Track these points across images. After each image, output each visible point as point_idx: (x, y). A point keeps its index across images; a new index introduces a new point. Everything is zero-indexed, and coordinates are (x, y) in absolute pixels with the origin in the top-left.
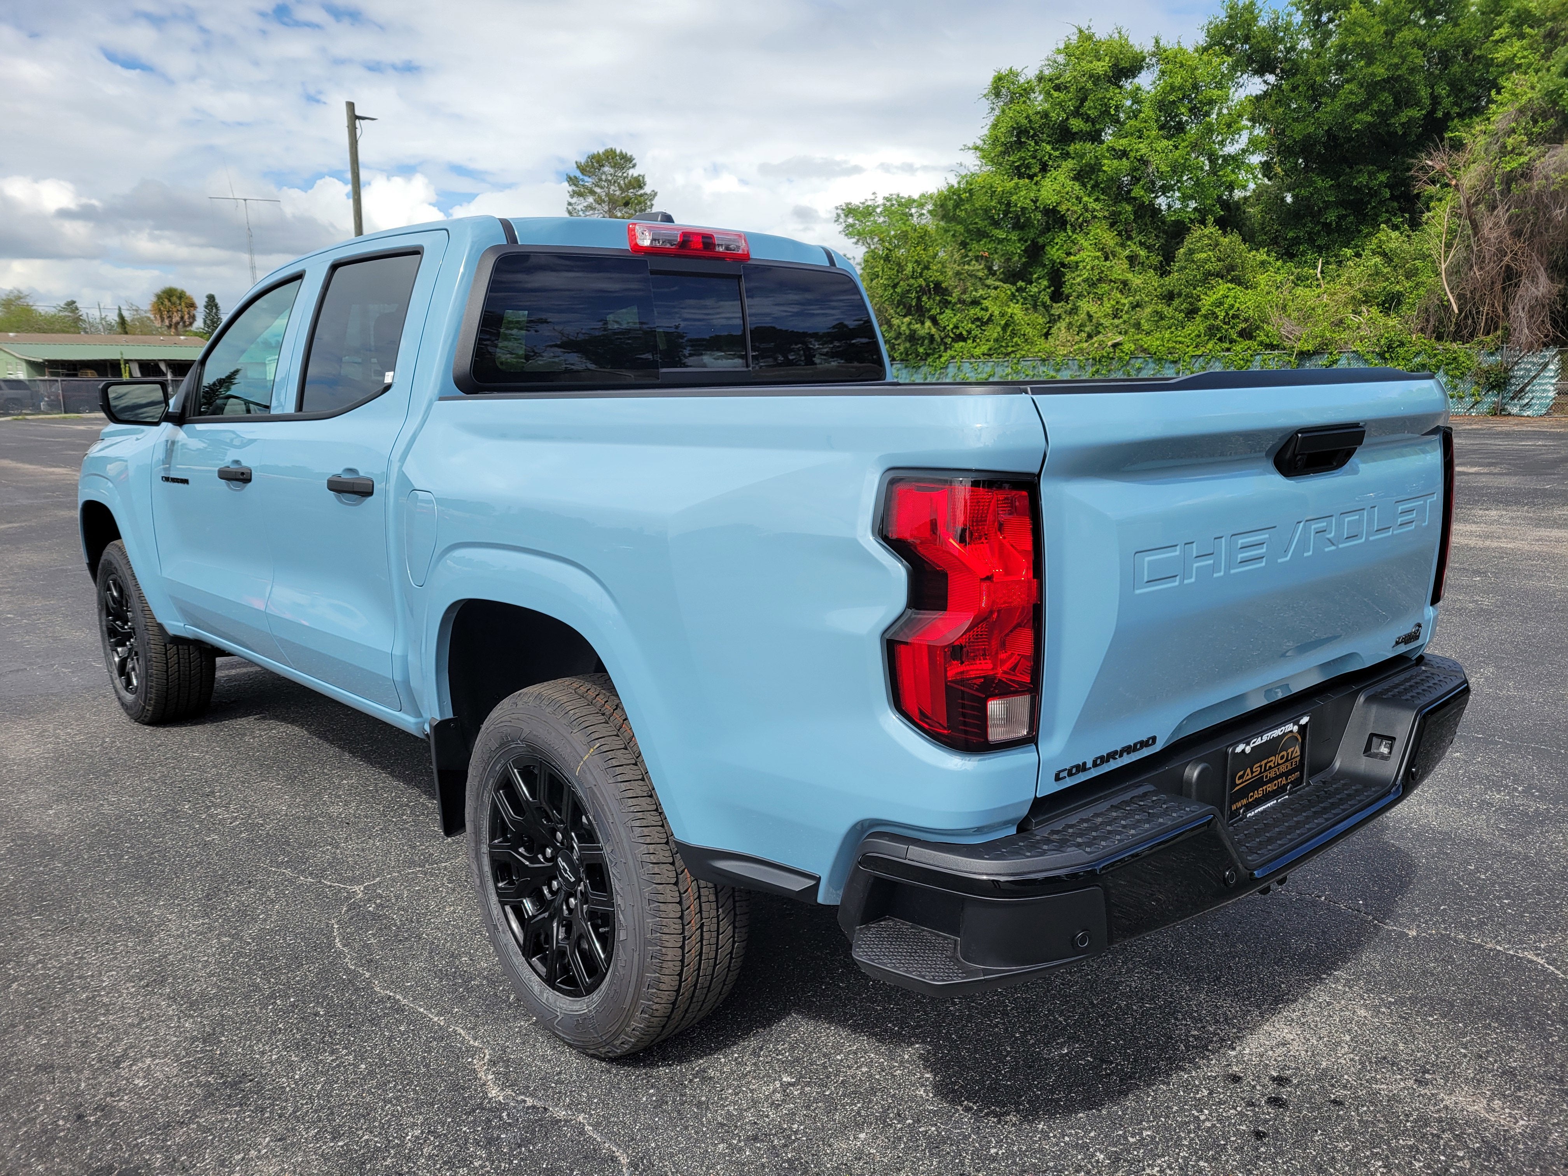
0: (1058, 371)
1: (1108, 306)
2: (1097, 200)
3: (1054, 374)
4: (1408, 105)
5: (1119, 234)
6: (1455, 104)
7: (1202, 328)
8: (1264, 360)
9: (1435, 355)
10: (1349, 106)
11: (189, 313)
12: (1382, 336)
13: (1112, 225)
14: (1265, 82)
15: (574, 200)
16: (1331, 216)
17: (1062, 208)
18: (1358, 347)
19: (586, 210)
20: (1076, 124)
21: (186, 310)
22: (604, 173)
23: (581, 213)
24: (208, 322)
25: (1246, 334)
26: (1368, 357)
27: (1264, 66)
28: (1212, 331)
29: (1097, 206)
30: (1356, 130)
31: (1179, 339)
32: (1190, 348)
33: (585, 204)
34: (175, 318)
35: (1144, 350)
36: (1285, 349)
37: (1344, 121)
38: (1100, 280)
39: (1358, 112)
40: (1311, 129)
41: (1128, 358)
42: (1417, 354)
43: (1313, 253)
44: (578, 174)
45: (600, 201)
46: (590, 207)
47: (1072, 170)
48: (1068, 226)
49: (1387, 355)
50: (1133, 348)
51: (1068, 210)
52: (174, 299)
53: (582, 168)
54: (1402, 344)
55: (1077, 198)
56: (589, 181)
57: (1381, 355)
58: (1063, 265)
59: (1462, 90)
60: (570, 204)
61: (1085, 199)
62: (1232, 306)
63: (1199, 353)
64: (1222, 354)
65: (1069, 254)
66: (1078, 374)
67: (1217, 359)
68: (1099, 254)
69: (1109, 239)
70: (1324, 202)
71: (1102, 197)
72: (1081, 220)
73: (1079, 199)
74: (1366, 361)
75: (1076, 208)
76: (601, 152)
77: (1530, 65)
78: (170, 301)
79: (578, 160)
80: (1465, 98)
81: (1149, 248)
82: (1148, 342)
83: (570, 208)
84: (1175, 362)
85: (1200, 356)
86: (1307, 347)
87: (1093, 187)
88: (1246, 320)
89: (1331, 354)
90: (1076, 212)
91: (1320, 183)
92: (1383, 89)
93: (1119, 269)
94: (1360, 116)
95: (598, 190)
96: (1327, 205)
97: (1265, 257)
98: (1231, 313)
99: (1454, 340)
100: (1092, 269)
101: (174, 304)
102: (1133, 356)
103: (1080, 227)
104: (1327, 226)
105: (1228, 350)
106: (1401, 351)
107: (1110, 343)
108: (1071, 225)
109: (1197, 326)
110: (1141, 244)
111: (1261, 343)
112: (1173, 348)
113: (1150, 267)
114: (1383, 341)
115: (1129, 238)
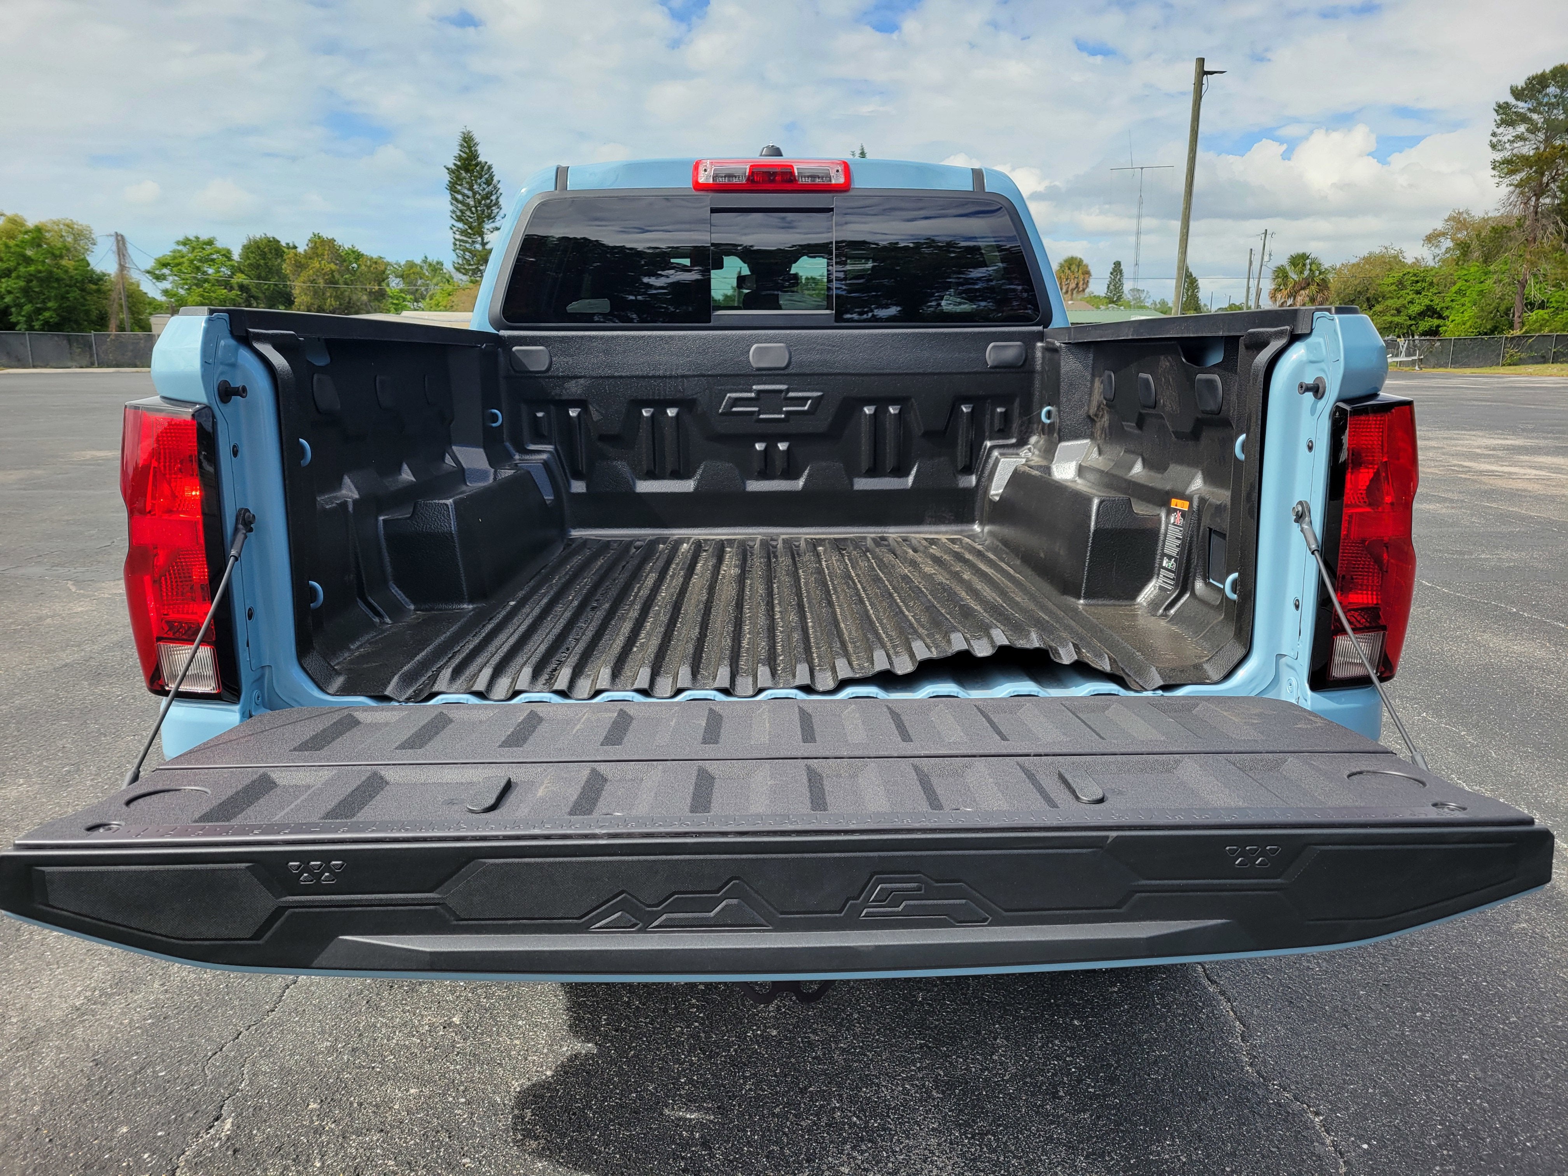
11: (1084, 280)
15: (1501, 130)
19: (1513, 141)
21: (1081, 277)
22: (1547, 95)
23: (1507, 145)
24: (1112, 287)
33: (1514, 134)
34: (1073, 285)
44: (1512, 100)
45: (1534, 129)
46: (1520, 138)
52: (1074, 267)
53: (1517, 94)
56: (1522, 106)
60: (1494, 134)
76: (1547, 71)
78: (1069, 269)
79: (1514, 84)
83: (1495, 140)
95: (1535, 116)
101: (1073, 272)
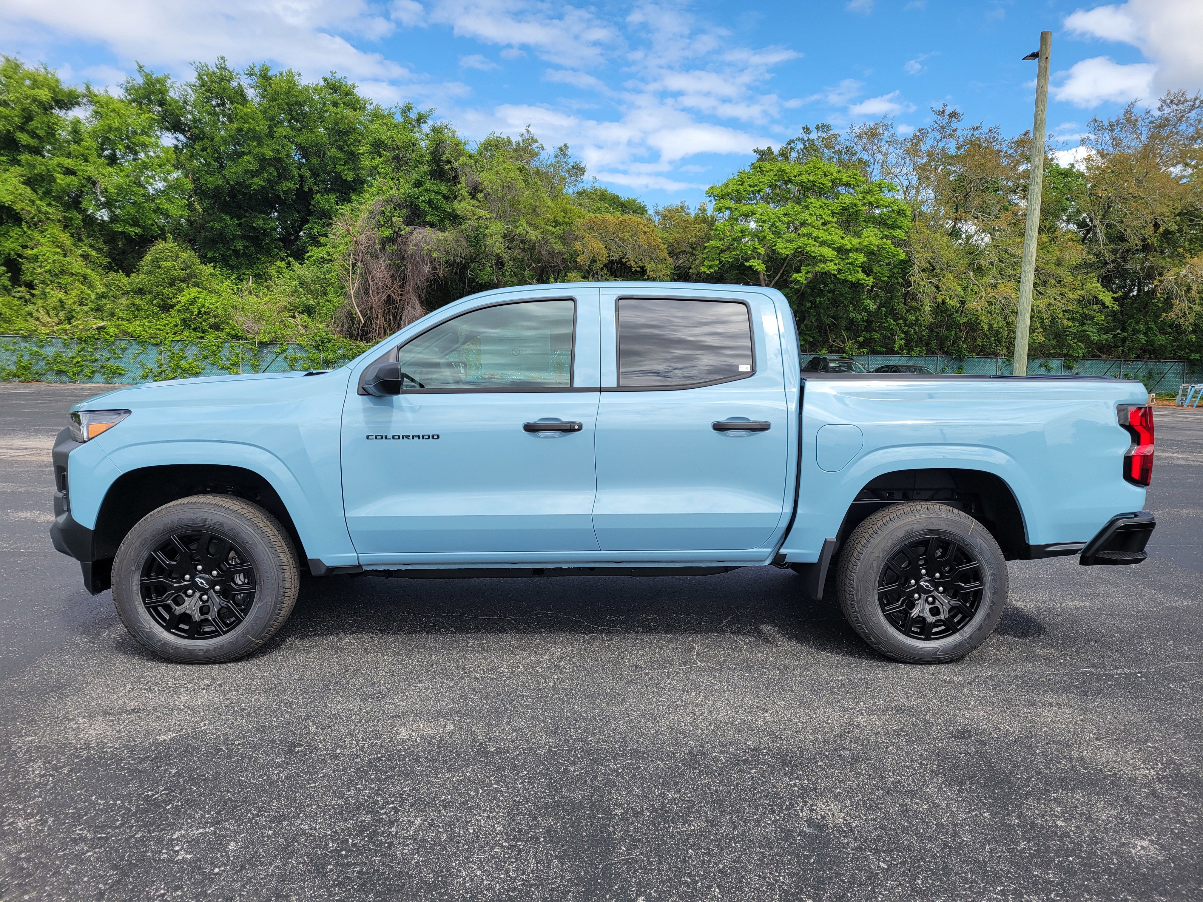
0: (42, 347)
1: (74, 294)
2: (49, 205)
3: (38, 350)
4: (286, 179)
5: (72, 235)
6: (315, 184)
7: (178, 320)
8: (232, 347)
9: (351, 349)
10: (247, 172)
12: (316, 334)
13: (66, 227)
14: (176, 138)
16: (239, 245)
17: (18, 207)
18: (300, 340)
20: (23, 138)
25: (216, 327)
26: (308, 348)
27: (176, 127)
28: (186, 324)
29: (50, 210)
30: (254, 189)
31: (159, 327)
32: (170, 335)
35: (128, 334)
36: (247, 339)
37: (245, 181)
38: (62, 272)
39: (253, 177)
40: (220, 182)
41: (113, 339)
42: (340, 348)
43: (227, 270)
47: (21, 175)
48: (23, 223)
49: (321, 348)
50: (117, 331)
51: (23, 209)
54: (329, 341)
55: (30, 200)
57: (317, 348)
58: (20, 256)
59: (318, 176)
61: (38, 202)
62: (203, 306)
63: (178, 338)
64: (198, 340)
65: (25, 247)
66: (63, 350)
67: (193, 344)
68: (58, 250)
69: (66, 239)
70: (233, 234)
71: (54, 203)
72: (36, 219)
73: (33, 202)
74: (307, 351)
75: (30, 209)
77: (387, 174)
80: (320, 181)
81: (99, 251)
82: (130, 327)
84: (156, 345)
85: (179, 341)
86: (266, 339)
87: (45, 193)
88: (215, 317)
89: (282, 344)
90: (30, 212)
91: (229, 222)
92: (271, 165)
93: (78, 265)
94: (256, 180)
96: (235, 237)
97: (212, 271)
98: (203, 310)
99: (361, 340)
100: (54, 262)
102: (117, 338)
103: (35, 225)
104: (236, 252)
105: (202, 338)
106: (329, 345)
107: (94, 327)
108: (27, 222)
109: (174, 318)
110: (91, 246)
111: (228, 334)
112: (155, 334)
113: (100, 266)
114: (318, 338)
115: (80, 240)
